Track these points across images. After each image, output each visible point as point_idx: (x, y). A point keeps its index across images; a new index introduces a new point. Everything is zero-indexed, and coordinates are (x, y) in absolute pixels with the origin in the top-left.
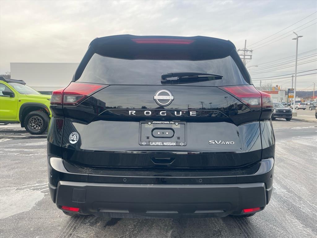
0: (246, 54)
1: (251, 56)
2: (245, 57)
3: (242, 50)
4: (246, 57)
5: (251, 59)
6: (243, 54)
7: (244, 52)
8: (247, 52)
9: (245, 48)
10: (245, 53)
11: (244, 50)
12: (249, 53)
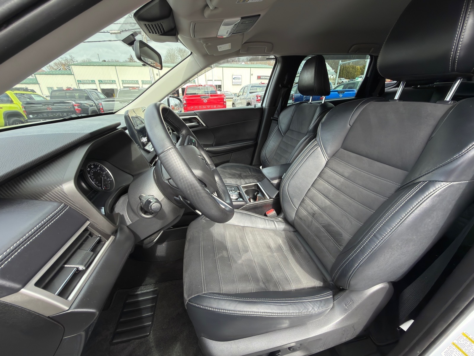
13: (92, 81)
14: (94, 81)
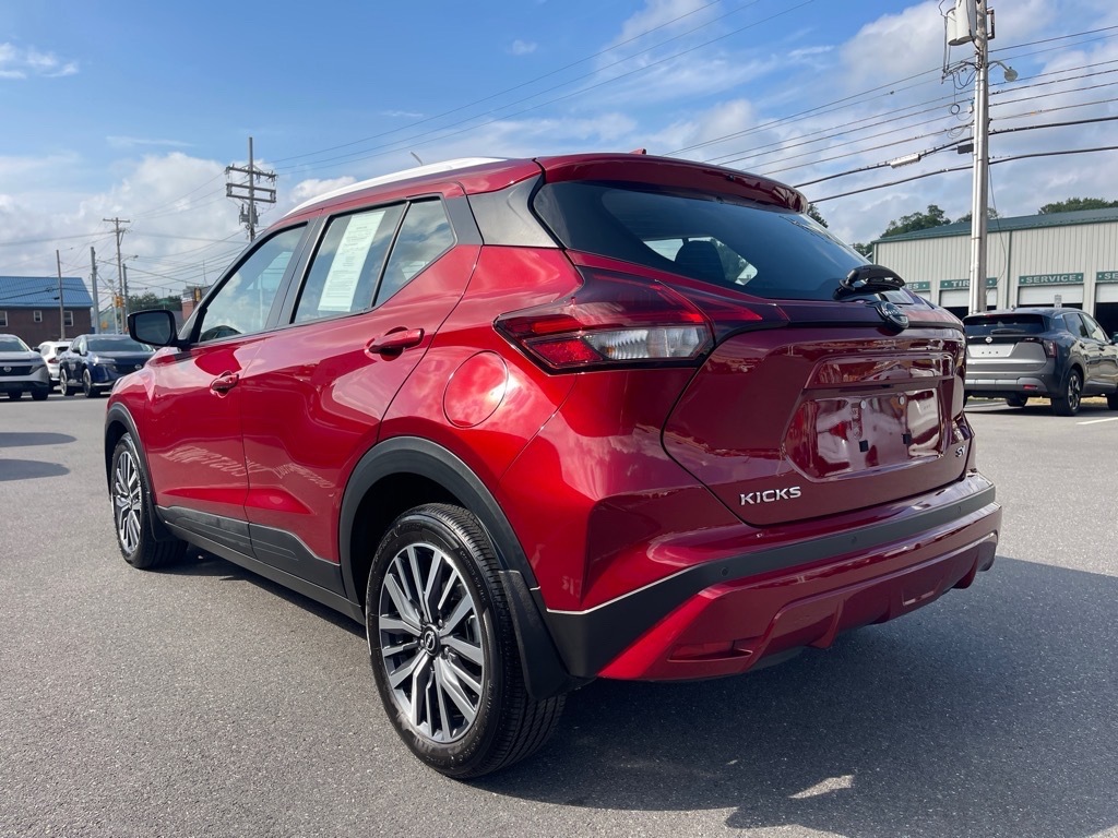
13: (920, 284)
14: (928, 284)
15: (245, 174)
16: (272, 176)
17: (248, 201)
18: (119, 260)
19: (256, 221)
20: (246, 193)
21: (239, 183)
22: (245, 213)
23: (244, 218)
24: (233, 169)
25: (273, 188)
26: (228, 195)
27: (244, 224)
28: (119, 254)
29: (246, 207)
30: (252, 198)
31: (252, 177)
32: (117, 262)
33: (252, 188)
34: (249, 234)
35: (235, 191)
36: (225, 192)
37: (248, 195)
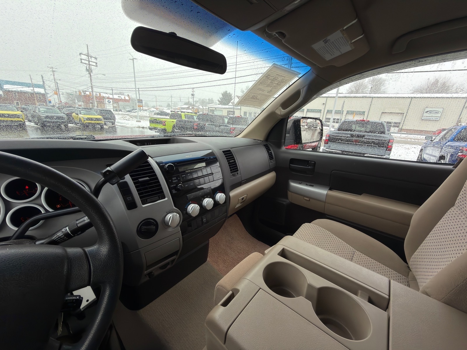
0: (90, 60)
1: (96, 63)
2: (89, 63)
3: (85, 55)
4: (91, 63)
5: (97, 66)
6: (88, 60)
7: (87, 58)
8: (91, 58)
9: (88, 53)
10: (89, 58)
11: (87, 56)
12: (93, 60)
15: (86, 56)
16: (96, 58)
17: (88, 65)
18: (55, 80)
19: (92, 72)
20: (87, 62)
21: (84, 59)
22: (88, 69)
23: (87, 70)
24: (81, 54)
25: (96, 62)
26: (81, 62)
27: (88, 72)
28: (55, 79)
29: (88, 67)
30: (90, 65)
31: (89, 57)
32: (53, 81)
33: (89, 61)
34: (89, 76)
35: (83, 61)
36: (80, 61)
37: (88, 63)
